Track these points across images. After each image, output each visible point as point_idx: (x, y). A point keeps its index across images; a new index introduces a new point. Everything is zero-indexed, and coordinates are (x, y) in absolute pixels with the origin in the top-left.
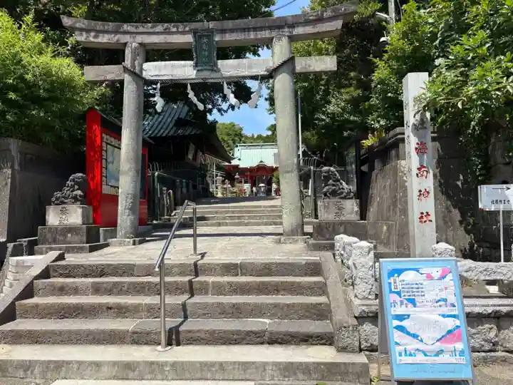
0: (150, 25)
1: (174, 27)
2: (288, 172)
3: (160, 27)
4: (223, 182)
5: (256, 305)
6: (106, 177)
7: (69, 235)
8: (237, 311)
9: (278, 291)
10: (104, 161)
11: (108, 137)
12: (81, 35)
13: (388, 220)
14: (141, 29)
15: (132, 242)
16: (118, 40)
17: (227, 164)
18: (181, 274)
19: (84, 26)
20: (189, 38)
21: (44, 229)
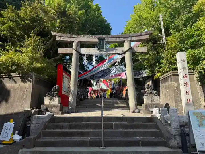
0: (83, 35)
1: (91, 36)
2: (131, 86)
3: (86, 36)
6: (63, 88)
7: (53, 108)
10: (63, 82)
12: (58, 38)
14: (79, 37)
16: (71, 40)
19: (59, 35)
20: (96, 40)
21: (44, 105)
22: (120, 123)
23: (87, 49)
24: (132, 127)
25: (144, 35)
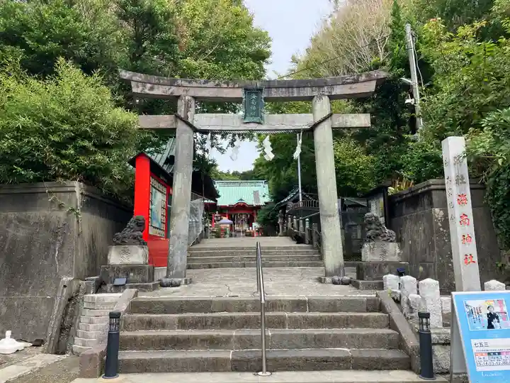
2: (330, 216)
3: (212, 83)
5: (336, 336)
6: (151, 218)
7: (132, 274)
8: (319, 341)
9: (347, 324)
10: (150, 203)
11: (153, 180)
12: (137, 87)
13: (424, 261)
14: (194, 84)
16: (172, 93)
18: (254, 309)
19: (140, 79)
20: (240, 93)
21: (107, 268)
22: (304, 314)
24: (332, 323)
25: (365, 83)
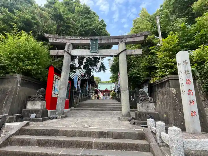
0: (75, 37)
1: (83, 38)
2: (125, 91)
3: (79, 38)
4: (95, 94)
6: (54, 90)
10: (54, 84)
11: (56, 76)
12: (51, 40)
13: (166, 112)
14: (72, 38)
15: (61, 117)
16: (63, 42)
17: (96, 89)
19: (52, 37)
20: (89, 41)
21: (25, 110)
23: (80, 51)
24: (118, 147)
25: (140, 37)
